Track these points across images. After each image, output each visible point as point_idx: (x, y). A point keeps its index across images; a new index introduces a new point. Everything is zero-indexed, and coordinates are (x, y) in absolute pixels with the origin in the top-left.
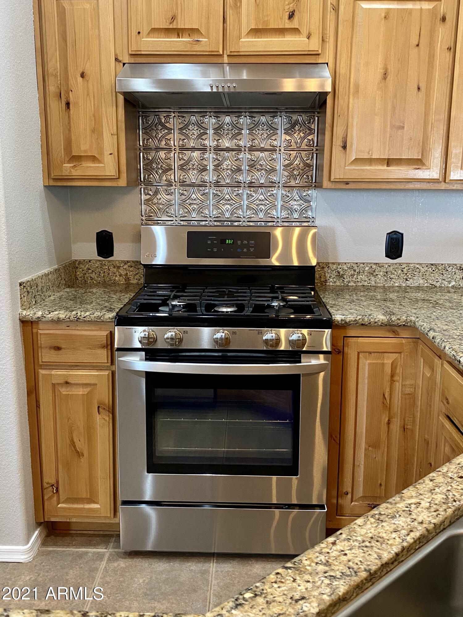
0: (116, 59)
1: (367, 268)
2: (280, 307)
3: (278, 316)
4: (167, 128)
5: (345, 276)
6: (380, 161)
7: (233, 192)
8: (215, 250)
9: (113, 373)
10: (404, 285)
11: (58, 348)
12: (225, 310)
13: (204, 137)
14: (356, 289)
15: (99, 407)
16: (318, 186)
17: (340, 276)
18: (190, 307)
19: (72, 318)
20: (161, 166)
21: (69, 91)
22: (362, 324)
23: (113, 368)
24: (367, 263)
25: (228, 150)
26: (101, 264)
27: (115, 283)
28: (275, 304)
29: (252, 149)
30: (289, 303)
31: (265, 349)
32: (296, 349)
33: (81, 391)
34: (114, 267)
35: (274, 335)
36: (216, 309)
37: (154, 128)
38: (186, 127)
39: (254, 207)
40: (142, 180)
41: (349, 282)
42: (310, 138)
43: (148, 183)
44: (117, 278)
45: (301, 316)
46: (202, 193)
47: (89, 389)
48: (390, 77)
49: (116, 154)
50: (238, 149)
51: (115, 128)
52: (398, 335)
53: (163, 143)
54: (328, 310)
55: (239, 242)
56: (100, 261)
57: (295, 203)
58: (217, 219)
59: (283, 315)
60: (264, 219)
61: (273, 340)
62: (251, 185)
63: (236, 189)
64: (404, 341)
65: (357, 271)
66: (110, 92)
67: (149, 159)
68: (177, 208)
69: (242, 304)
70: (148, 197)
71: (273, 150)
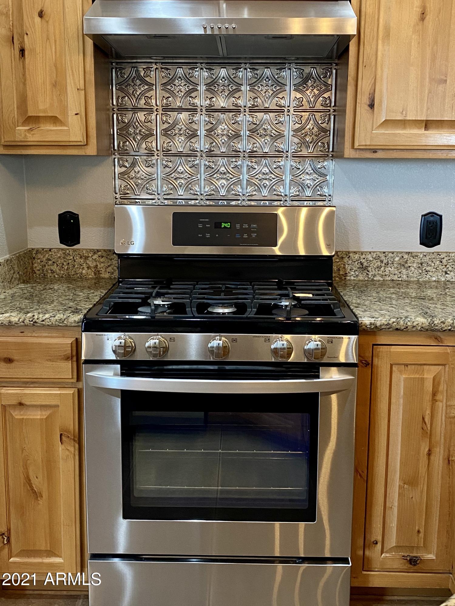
1: (397, 259)
3: (288, 319)
4: (147, 83)
5: (369, 269)
6: (416, 123)
7: (230, 163)
8: (208, 236)
9: (80, 392)
10: (443, 279)
11: (9, 361)
12: (221, 310)
13: (193, 95)
14: (383, 284)
15: (61, 435)
16: (337, 156)
17: (363, 268)
18: (177, 308)
19: (27, 321)
20: (140, 131)
21: (23, 34)
22: (397, 329)
23: (80, 385)
24: (397, 252)
25: (223, 110)
26: (64, 253)
27: (82, 278)
28: (284, 303)
29: (253, 110)
30: (301, 303)
31: (273, 360)
32: (313, 360)
33: (38, 416)
34: (81, 257)
35: (285, 343)
36: (210, 309)
37: (130, 82)
38: (171, 81)
39: (257, 182)
40: (116, 148)
41: (375, 276)
42: (326, 95)
43: (123, 152)
44: (84, 272)
46: (190, 164)
47: (48, 412)
48: (430, 18)
49: (83, 115)
50: (236, 110)
51: (82, 82)
52: (442, 342)
53: (143, 101)
54: (352, 310)
55: (238, 226)
56: (62, 249)
57: (308, 177)
58: (209, 198)
59: (296, 318)
60: (269, 198)
61: (284, 349)
62: (252, 155)
63: (234, 160)
64: (448, 350)
65: (385, 261)
66: (76, 34)
67: (124, 122)
68: (159, 184)
69: (243, 303)
70: (124, 169)
71: (280, 110)
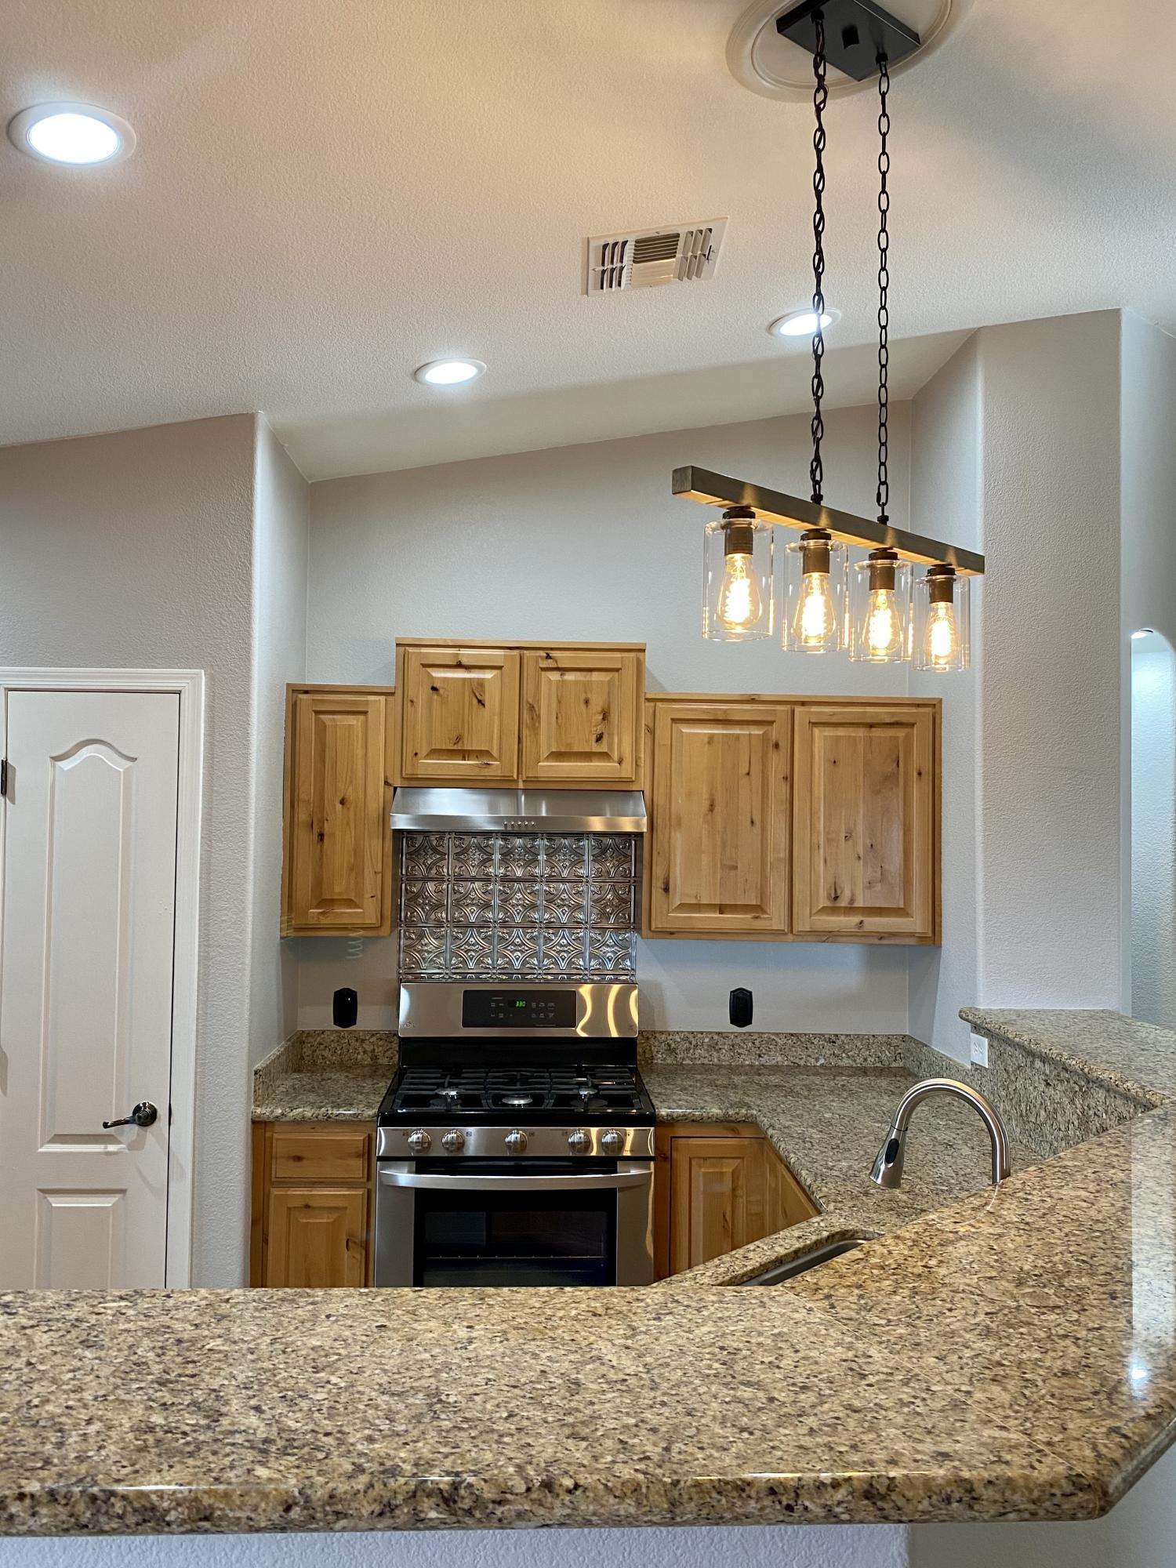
0: (386, 783)
1: (707, 1040)
2: (591, 1098)
3: (586, 1111)
4: (439, 853)
5: (678, 1051)
6: (710, 907)
7: (525, 934)
8: (501, 1016)
9: (369, 1192)
10: (757, 1063)
11: (298, 1159)
12: (516, 1102)
13: (487, 864)
14: (691, 1070)
15: (348, 1241)
16: (637, 929)
17: (671, 1050)
18: (466, 1100)
19: (320, 1117)
20: (430, 901)
21: (322, 821)
22: (693, 1121)
23: (370, 1185)
24: (707, 1032)
25: (519, 880)
26: (338, 1036)
27: (357, 1064)
28: (584, 1092)
29: (550, 879)
30: (601, 1092)
31: (571, 1155)
32: (611, 1154)
33: (325, 1219)
34: (357, 1040)
35: (582, 1135)
36: (504, 1101)
37: (422, 852)
38: (465, 851)
39: (553, 953)
40: (403, 919)
41: (683, 1059)
42: (625, 866)
43: (410, 923)
44: (359, 1057)
45: (621, 1110)
46: (483, 935)
47: (335, 1215)
48: (718, 808)
49: (379, 896)
50: (532, 879)
51: (380, 865)
52: (738, 1133)
53: (434, 871)
54: (650, 1100)
55: (534, 1005)
56: (337, 1031)
57: (609, 949)
58: (503, 971)
59: (595, 1109)
60: (567, 972)
61: (581, 1143)
62: (549, 925)
63: (529, 931)
64: (746, 1142)
65: (694, 1043)
66: (376, 820)
67: (413, 892)
68: (448, 957)
69: (541, 1094)
70: (409, 942)
71: (579, 880)
